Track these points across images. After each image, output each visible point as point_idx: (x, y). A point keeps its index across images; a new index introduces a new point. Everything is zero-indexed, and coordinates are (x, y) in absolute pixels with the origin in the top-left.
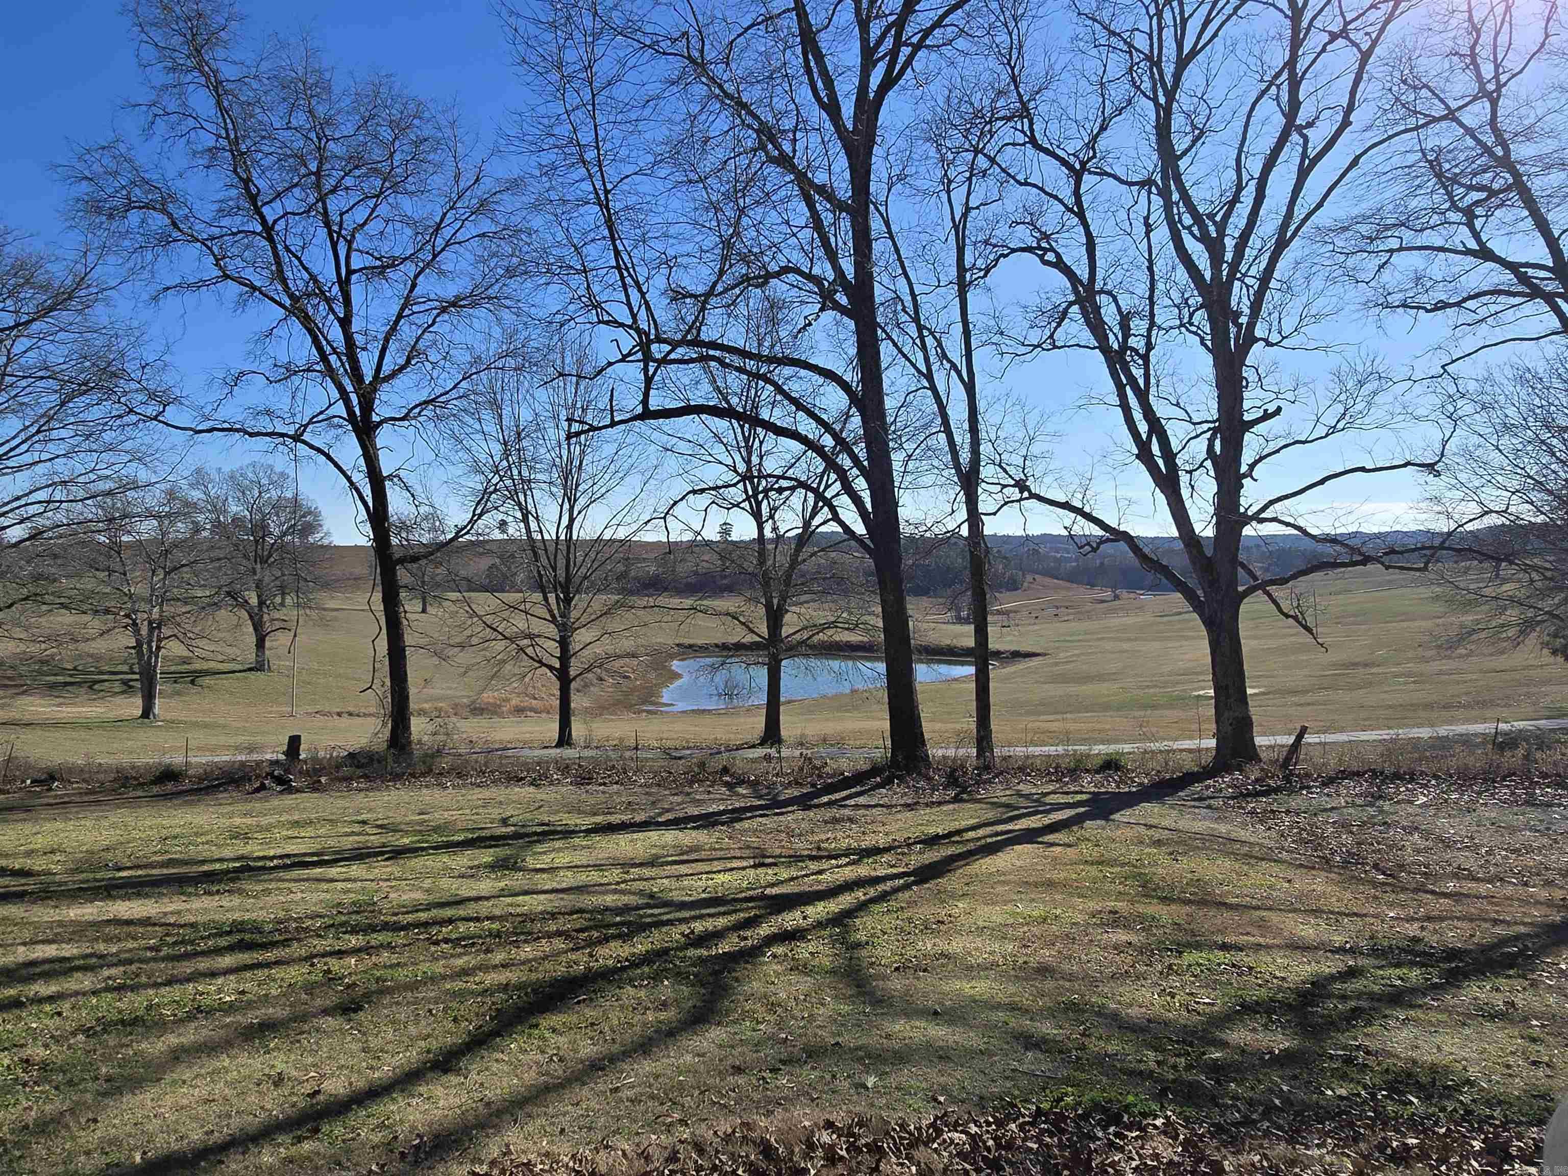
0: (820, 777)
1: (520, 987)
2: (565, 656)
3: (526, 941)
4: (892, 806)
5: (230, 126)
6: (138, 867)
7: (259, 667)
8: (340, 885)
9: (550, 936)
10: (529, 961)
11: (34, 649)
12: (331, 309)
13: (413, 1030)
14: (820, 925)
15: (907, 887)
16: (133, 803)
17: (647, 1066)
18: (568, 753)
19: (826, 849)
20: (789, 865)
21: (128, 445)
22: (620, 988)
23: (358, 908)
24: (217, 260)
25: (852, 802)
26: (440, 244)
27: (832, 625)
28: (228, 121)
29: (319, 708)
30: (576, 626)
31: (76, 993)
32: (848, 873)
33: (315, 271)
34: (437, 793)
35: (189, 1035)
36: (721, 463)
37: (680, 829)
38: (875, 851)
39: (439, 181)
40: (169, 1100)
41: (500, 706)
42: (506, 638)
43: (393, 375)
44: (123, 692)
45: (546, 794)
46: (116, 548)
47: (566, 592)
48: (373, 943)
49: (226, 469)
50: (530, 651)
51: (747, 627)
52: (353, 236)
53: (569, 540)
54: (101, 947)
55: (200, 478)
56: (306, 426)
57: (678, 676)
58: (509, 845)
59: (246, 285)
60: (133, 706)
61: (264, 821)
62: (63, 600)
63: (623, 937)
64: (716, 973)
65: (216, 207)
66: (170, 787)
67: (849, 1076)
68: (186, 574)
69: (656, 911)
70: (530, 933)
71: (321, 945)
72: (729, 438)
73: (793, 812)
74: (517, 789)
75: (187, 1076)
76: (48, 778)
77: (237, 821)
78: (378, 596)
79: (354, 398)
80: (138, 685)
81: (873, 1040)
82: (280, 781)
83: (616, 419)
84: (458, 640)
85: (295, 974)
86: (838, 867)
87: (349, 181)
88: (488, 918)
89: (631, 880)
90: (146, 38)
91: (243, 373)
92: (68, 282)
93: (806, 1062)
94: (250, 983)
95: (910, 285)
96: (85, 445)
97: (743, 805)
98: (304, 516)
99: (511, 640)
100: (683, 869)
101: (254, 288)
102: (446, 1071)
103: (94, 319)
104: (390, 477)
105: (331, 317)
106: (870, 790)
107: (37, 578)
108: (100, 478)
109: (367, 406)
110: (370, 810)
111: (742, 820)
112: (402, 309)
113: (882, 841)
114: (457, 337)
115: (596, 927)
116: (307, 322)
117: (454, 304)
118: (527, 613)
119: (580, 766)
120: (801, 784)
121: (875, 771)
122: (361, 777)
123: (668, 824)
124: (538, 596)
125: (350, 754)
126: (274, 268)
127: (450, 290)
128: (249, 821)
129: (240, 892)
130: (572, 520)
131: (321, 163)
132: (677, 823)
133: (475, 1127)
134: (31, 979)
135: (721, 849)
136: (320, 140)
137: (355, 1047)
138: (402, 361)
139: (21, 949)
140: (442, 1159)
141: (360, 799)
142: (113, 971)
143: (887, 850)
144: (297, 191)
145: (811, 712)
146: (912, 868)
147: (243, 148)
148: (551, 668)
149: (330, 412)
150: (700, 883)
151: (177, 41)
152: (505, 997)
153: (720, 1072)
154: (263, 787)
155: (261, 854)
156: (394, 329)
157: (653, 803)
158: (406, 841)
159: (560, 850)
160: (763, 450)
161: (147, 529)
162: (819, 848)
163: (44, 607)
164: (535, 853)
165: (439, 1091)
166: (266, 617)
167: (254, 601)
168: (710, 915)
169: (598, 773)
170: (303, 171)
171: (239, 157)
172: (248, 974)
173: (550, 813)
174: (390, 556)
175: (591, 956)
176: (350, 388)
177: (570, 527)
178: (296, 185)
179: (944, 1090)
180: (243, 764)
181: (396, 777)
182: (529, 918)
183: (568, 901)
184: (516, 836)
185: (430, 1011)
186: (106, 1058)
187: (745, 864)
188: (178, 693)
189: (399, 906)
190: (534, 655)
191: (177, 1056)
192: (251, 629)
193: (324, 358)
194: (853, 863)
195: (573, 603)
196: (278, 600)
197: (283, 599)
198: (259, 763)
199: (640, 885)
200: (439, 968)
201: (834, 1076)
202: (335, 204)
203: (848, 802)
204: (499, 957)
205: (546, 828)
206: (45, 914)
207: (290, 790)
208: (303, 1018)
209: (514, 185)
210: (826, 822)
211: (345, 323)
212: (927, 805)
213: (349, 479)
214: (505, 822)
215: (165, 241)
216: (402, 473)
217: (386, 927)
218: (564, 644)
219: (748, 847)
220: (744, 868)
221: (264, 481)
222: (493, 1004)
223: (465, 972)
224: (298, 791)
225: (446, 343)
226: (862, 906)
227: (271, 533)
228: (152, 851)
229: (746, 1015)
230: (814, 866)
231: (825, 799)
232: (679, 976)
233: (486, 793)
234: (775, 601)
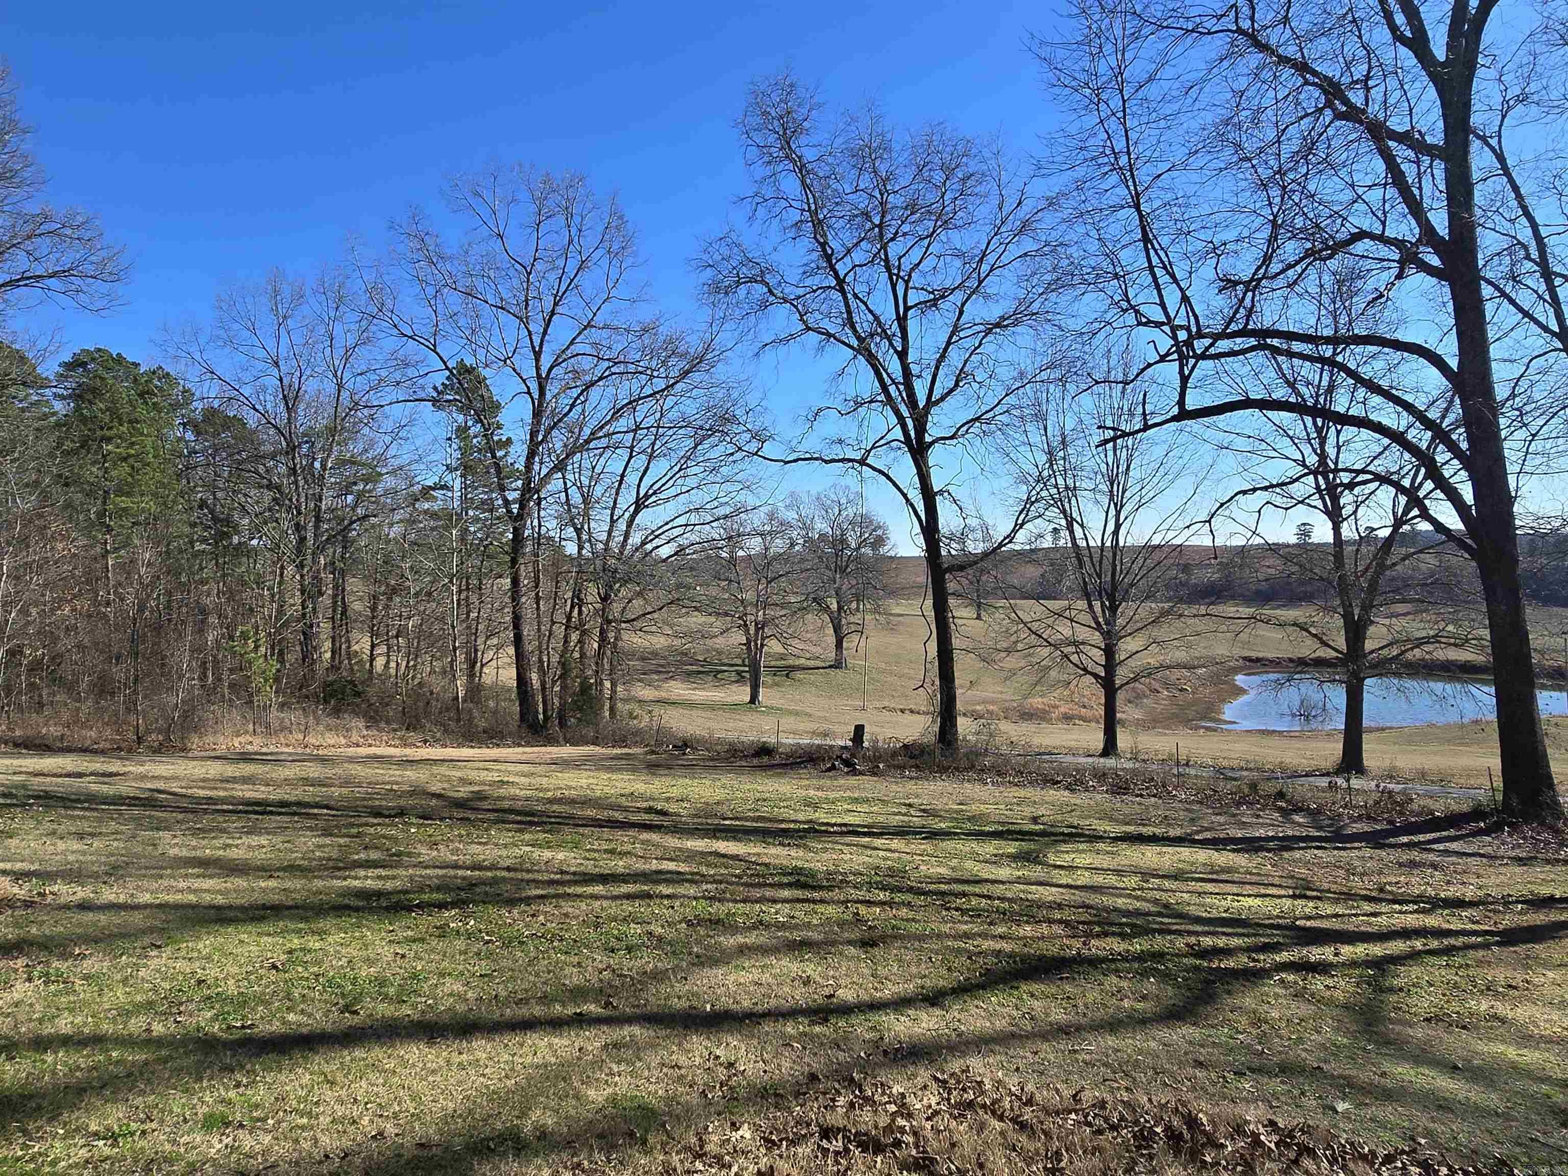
0: (1401, 813)
1: (1012, 955)
2: (1110, 665)
3: (1027, 922)
4: (1496, 857)
5: (811, 201)
6: (737, 819)
7: (837, 665)
8: (881, 853)
9: (1051, 922)
10: (1026, 938)
11: (677, 642)
12: (891, 344)
13: (914, 970)
14: (1354, 964)
15: (1486, 946)
16: (740, 770)
17: (1111, 1041)
18: (1110, 762)
19: (1391, 892)
20: (1336, 901)
21: (739, 477)
22: (1105, 975)
23: (892, 872)
24: (801, 316)
25: (1441, 847)
26: (985, 268)
27: (1435, 639)
28: (810, 196)
29: (886, 704)
30: (1123, 633)
31: (684, 896)
32: (1412, 921)
33: (878, 313)
34: (978, 787)
35: (751, 939)
36: (1287, 458)
37: (1217, 850)
38: (1459, 903)
39: (985, 211)
40: (732, 978)
41: (1048, 712)
42: (1051, 645)
43: (942, 399)
44: (737, 682)
45: (1080, 799)
46: (733, 561)
47: (1112, 597)
48: (897, 900)
49: (814, 492)
50: (1074, 658)
51: (1320, 639)
52: (910, 276)
53: (1115, 547)
54: (704, 870)
55: (794, 502)
56: (869, 451)
57: (1241, 691)
58: (1034, 840)
59: (823, 334)
60: (743, 693)
61: (832, 795)
62: (694, 604)
63: (1123, 936)
64: (1207, 982)
65: (801, 270)
66: (765, 760)
67: (1320, 1097)
68: (783, 583)
69: (1166, 920)
70: (1032, 917)
71: (854, 894)
72: (1299, 431)
73: (1359, 848)
74: (1051, 792)
75: (746, 965)
76: (684, 745)
77: (812, 792)
78: (929, 602)
79: (910, 423)
80: (747, 675)
81: (1365, 1076)
82: (847, 763)
83: (1150, 423)
84: (1005, 645)
85: (831, 911)
86: (1401, 912)
87: (906, 228)
88: (999, 898)
89: (1149, 889)
90: (751, 142)
91: (820, 410)
92: (700, 349)
93: (1276, 1075)
94: (800, 913)
95: (1534, 226)
96: (711, 478)
97: (1298, 834)
98: (874, 530)
99: (1056, 647)
100: (1209, 887)
101: (829, 335)
102: (933, 1005)
103: (718, 376)
104: (941, 492)
105: (891, 351)
106: (1467, 836)
107: (679, 586)
108: (722, 505)
109: (921, 429)
110: (917, 796)
111: (1293, 849)
112: (951, 337)
113: (1470, 893)
114: (1002, 356)
115: (1099, 924)
116: (872, 359)
117: (997, 325)
118: (1072, 620)
119: (1117, 775)
120: (1375, 819)
121: (1477, 813)
122: (912, 767)
123: (1204, 843)
124: (1082, 604)
125: (905, 746)
126: (845, 316)
127: (994, 312)
128: (820, 794)
129: (805, 847)
130: (1118, 526)
131: (883, 216)
132: (1216, 843)
133: (947, 1048)
134: (657, 882)
135: (1259, 874)
136: (882, 195)
137: (866, 971)
138: (951, 384)
139: (654, 861)
140: (914, 1062)
141: (911, 786)
142: (709, 886)
143: (1472, 904)
144: (863, 244)
145: (1410, 742)
146: (1501, 927)
147: (821, 216)
148: (1096, 676)
149: (889, 437)
150: (1223, 903)
151: (772, 138)
152: (995, 960)
153: (1181, 1062)
154: (833, 768)
155: (825, 821)
156: (943, 356)
157: (1192, 820)
158: (943, 825)
159: (1083, 851)
160: (1341, 440)
161: (755, 545)
162: (1381, 890)
163: (684, 610)
164: (1058, 852)
165: (924, 1016)
166: (844, 621)
167: (834, 606)
168: (1224, 934)
169: (1136, 784)
170: (868, 225)
171: (818, 224)
172: (799, 906)
173: (1080, 817)
174: (939, 566)
175: (1084, 944)
176: (906, 413)
177: (1116, 532)
178: (863, 239)
179: (1428, 1134)
180: (819, 746)
181: (943, 770)
182: (1040, 904)
183: (1079, 897)
184: (1043, 834)
185: (930, 958)
186: (698, 942)
187: (1283, 892)
188: (777, 684)
189: (926, 876)
190: (1079, 663)
191: (742, 950)
192: (832, 631)
193: (884, 388)
194: (1423, 911)
195: (1120, 610)
196: (854, 605)
197: (858, 605)
198: (831, 747)
199: (1157, 895)
200: (946, 928)
201: (1302, 1093)
202: (894, 250)
203: (1435, 846)
204: (1001, 930)
205: (1074, 831)
206: (672, 842)
207: (854, 772)
208: (833, 943)
209: (1052, 203)
210: (1401, 865)
211: (902, 355)
212: (1548, 862)
213: (905, 496)
214: (1035, 820)
215: (764, 305)
216: (951, 488)
217: (911, 890)
218: (1109, 652)
219: (1293, 877)
220: (1280, 897)
221: (843, 501)
222: (985, 963)
223: (967, 936)
224: (861, 773)
225: (991, 363)
226: (1414, 956)
227: (848, 546)
228: (746, 809)
229: (1226, 1022)
230: (1367, 907)
231: (1405, 839)
232: (1165, 976)
233: (1022, 793)
234: (1357, 611)
